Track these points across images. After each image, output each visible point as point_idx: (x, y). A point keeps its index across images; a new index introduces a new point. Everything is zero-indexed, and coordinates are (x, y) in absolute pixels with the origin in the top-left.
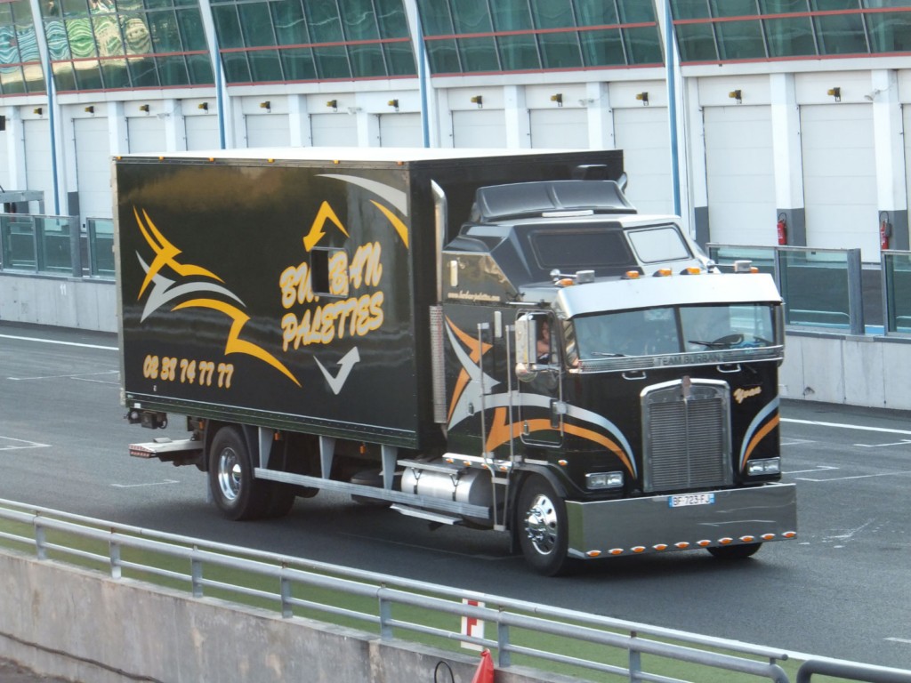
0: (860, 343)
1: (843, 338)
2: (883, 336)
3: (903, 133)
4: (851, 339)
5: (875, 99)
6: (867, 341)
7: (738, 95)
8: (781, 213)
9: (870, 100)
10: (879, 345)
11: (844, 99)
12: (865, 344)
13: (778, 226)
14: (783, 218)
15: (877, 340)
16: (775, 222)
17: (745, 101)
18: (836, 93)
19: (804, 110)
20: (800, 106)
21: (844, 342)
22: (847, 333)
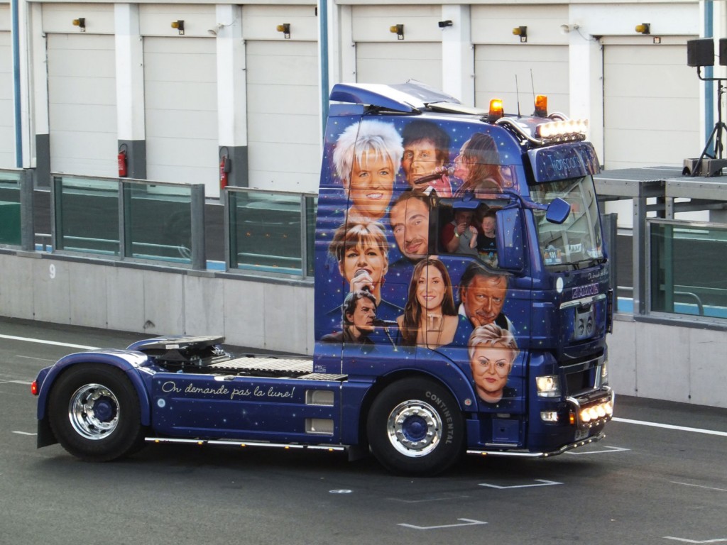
0: (201, 279)
1: (184, 273)
2: (224, 273)
3: (245, 70)
4: (193, 274)
5: (219, 34)
6: (208, 276)
7: (81, 23)
8: (122, 144)
9: (213, 36)
10: (220, 281)
11: (188, 32)
12: (206, 279)
13: (119, 157)
14: (124, 149)
15: (218, 276)
16: (116, 153)
17: (88, 29)
18: (180, 25)
19: (148, 42)
20: (143, 37)
21: (186, 276)
22: (189, 269)
